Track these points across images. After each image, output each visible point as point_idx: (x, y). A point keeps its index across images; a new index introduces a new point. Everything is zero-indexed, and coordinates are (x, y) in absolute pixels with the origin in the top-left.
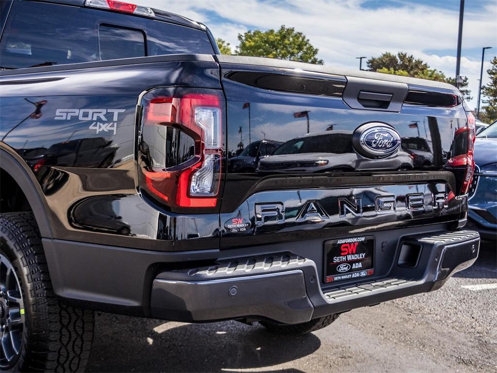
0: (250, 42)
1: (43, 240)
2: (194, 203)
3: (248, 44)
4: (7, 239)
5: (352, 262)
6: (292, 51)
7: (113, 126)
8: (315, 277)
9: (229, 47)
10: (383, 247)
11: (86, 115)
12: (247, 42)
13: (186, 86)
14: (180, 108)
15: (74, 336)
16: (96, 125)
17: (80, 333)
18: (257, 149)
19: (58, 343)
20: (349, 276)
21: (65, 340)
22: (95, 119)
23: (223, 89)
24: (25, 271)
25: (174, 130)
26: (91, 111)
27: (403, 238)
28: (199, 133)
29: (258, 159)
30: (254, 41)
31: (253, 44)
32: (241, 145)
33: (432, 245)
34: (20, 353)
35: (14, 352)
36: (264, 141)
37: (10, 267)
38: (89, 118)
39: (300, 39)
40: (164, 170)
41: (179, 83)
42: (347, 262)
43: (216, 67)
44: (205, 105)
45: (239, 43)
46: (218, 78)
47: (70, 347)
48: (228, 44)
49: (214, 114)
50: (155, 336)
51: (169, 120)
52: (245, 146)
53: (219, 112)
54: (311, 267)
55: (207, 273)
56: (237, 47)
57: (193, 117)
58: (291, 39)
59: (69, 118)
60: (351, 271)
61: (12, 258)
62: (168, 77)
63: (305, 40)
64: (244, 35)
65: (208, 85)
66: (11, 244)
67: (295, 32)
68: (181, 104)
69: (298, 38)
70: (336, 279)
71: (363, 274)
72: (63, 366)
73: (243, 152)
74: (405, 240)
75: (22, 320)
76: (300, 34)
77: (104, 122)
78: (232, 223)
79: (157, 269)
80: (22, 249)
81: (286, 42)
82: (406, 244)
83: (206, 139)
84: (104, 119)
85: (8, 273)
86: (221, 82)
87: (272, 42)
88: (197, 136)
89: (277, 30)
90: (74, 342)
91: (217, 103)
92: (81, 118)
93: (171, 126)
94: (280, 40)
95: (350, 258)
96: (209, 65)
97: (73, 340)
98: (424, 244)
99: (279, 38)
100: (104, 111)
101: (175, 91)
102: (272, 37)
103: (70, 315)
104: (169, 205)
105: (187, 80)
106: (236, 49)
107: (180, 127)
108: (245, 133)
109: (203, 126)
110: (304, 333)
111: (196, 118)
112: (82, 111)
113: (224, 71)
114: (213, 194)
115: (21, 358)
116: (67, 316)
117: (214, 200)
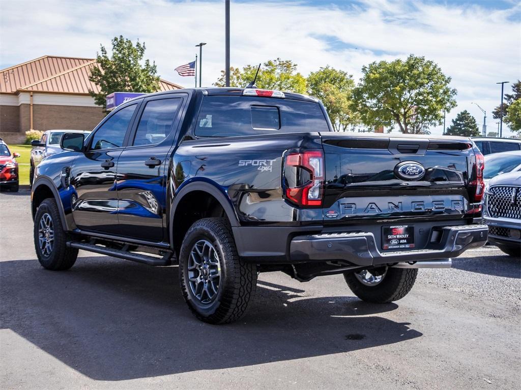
0: (374, 74)
1: (232, 228)
2: (310, 203)
3: (372, 76)
4: (210, 231)
5: (400, 239)
6: (422, 81)
7: (270, 168)
8: (373, 242)
9: (352, 79)
10: (420, 232)
11: (256, 163)
12: (371, 74)
13: (305, 148)
14: (303, 157)
15: (247, 281)
16: (261, 168)
17: (250, 280)
18: (345, 179)
19: (239, 284)
20: (398, 247)
21: (243, 283)
22: (261, 164)
23: (323, 148)
24: (221, 247)
25: (300, 169)
26: (258, 161)
27: (434, 228)
28: (312, 170)
29: (345, 186)
30: (380, 73)
31: (377, 75)
32: (336, 177)
33: (450, 230)
34: (218, 293)
35: (213, 293)
36: (350, 175)
37: (211, 246)
38: (258, 164)
39: (431, 68)
40: (295, 188)
41: (302, 146)
42: (396, 238)
43: (319, 138)
44: (315, 157)
45: (363, 75)
46: (321, 143)
47: (245, 287)
48: (351, 76)
49: (319, 160)
50: (288, 303)
51: (297, 164)
52: (338, 178)
53: (321, 160)
54: (371, 236)
55: (317, 236)
56: (361, 79)
57: (309, 162)
58: (420, 69)
59: (246, 165)
60: (400, 244)
61: (212, 241)
62: (296, 143)
63: (436, 69)
64: (368, 66)
65: (316, 147)
66: (212, 234)
67: (425, 61)
68: (303, 156)
69: (428, 67)
70: (389, 247)
71: (407, 246)
72: (241, 298)
73: (338, 181)
74: (435, 229)
75: (219, 274)
76: (431, 63)
77: (265, 166)
78: (329, 213)
79: (293, 235)
80: (219, 236)
81: (415, 72)
82: (435, 230)
83: (315, 173)
84: (265, 164)
85: (210, 249)
86: (322, 145)
87: (399, 73)
88: (311, 172)
89: (404, 59)
90: (247, 285)
91: (320, 155)
92: (253, 164)
93: (299, 167)
94: (408, 71)
95: (398, 236)
96: (317, 137)
97: (247, 283)
98: (445, 230)
99: (407, 68)
100: (265, 161)
101: (300, 150)
102: (399, 68)
103: (245, 270)
104: (298, 204)
105: (306, 145)
106: (360, 82)
107: (303, 167)
108: (338, 170)
109: (314, 167)
110: (387, 301)
111: (310, 162)
112: (254, 161)
113: (323, 140)
114: (319, 199)
115: (218, 297)
116: (244, 270)
117: (320, 202)
